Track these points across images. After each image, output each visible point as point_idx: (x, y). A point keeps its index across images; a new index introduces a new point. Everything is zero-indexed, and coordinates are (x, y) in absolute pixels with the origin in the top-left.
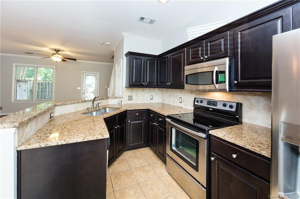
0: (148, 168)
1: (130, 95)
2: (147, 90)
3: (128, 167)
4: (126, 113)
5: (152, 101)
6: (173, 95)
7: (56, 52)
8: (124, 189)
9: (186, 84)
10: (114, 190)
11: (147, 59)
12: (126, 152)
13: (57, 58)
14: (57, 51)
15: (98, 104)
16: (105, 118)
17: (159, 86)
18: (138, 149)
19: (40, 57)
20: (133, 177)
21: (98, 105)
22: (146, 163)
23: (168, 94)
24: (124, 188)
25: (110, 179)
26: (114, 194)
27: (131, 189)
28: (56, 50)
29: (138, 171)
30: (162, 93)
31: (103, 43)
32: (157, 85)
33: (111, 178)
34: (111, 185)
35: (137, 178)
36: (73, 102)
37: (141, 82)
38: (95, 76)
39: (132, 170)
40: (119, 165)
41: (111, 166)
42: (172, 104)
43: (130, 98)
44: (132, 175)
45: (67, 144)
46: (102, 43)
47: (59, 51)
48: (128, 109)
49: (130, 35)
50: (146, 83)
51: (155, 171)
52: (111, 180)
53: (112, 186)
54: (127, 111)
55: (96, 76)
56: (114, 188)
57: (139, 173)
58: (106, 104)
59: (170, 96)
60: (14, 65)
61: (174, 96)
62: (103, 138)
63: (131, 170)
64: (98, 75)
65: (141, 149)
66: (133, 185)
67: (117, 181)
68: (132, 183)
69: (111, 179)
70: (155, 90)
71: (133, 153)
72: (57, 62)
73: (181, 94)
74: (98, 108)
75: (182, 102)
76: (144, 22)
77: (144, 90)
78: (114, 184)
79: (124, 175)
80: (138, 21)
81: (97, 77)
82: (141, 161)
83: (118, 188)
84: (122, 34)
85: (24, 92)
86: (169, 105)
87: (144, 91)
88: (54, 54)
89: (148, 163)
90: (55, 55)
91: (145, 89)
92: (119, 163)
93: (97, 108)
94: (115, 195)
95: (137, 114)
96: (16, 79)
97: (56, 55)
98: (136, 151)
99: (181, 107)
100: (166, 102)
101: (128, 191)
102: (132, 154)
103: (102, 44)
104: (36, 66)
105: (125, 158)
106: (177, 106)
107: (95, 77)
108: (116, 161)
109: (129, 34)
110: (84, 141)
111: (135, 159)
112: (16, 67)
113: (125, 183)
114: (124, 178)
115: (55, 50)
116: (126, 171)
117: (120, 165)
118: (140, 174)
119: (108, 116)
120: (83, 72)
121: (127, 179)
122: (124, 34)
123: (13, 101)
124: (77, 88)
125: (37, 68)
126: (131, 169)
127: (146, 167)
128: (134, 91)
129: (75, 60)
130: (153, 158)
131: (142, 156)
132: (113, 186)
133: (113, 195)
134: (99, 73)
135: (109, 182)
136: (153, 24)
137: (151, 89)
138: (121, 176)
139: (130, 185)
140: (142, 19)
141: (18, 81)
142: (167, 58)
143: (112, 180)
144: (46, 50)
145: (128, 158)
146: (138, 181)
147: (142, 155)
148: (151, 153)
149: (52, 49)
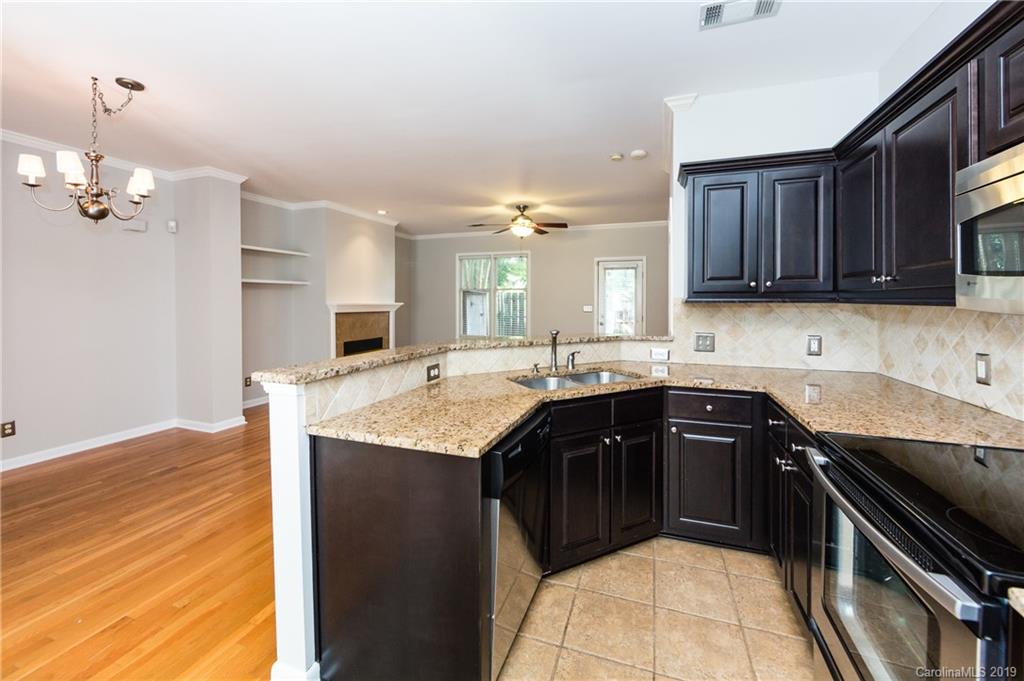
0: (724, 640)
1: (704, 330)
2: (790, 311)
3: (647, 598)
4: (662, 394)
5: (815, 363)
6: (937, 340)
7: (520, 213)
8: (593, 660)
9: (963, 272)
10: (565, 645)
11: (774, 178)
12: (665, 542)
13: (523, 229)
14: (523, 208)
15: (573, 354)
16: (555, 399)
17: (842, 291)
18: (722, 550)
19: (489, 233)
20: (646, 638)
21: (571, 357)
22: (730, 619)
23: (911, 333)
24: (599, 658)
25: (570, 605)
26: (558, 656)
27: (616, 674)
28: (519, 208)
29: (679, 628)
30: (882, 329)
31: (622, 156)
32: (835, 289)
33: (573, 602)
34: (564, 624)
35: (657, 652)
36: (494, 344)
37: (741, 277)
38: (632, 268)
39: (655, 613)
40: (620, 575)
41: (592, 566)
42: (930, 385)
43: (707, 344)
44: (646, 629)
45: (381, 446)
46: (619, 157)
47: (525, 208)
48: (667, 384)
49: (696, 98)
50: (768, 284)
51: (755, 668)
52: (571, 610)
53: (566, 628)
54: (665, 390)
55: (635, 269)
56: (567, 637)
57: (676, 636)
58: (609, 359)
59: (920, 341)
60: (457, 255)
61: (941, 343)
62: (462, 454)
63: (652, 613)
64: (642, 265)
65: (733, 552)
66: (634, 667)
67: (587, 620)
68: (632, 658)
69: (573, 605)
70: (834, 310)
71: (694, 555)
72: (522, 238)
73: (989, 335)
74: (573, 367)
75: (992, 382)
76: (725, 25)
77: (771, 311)
78: (573, 626)
79: (619, 613)
80: (702, 29)
81: (640, 270)
82: (709, 598)
83: (579, 645)
84: (666, 105)
85: (481, 317)
86: (918, 392)
87: (772, 315)
88: (516, 218)
89: (739, 621)
90: (518, 221)
91: (777, 310)
92: (622, 568)
93: (570, 367)
94: (557, 661)
95: (709, 408)
96: (461, 289)
98: (708, 552)
99: (987, 411)
100: (902, 373)
101: (602, 673)
102: (688, 557)
103: (619, 160)
104: (492, 253)
105: (654, 560)
106: (963, 402)
107: (633, 271)
108: (617, 556)
109: (695, 94)
110: (416, 448)
111: (689, 579)
112: (461, 260)
113: (610, 643)
114: (613, 622)
115: (517, 207)
116: (633, 605)
117: (624, 574)
118: (679, 642)
119: (567, 397)
120: (597, 259)
121: (620, 635)
122: (671, 102)
124: (582, 308)
125: (495, 259)
126: (654, 606)
127: (718, 632)
128: (720, 315)
129: (565, 226)
130: (772, 610)
131: (726, 582)
132: (568, 629)
133: (555, 657)
134: (644, 259)
135: (563, 612)
136: (776, 12)
137: (813, 310)
138: (607, 612)
139: (623, 659)
140: (713, 14)
141: (467, 292)
142: (874, 148)
143: (575, 610)
144: (500, 210)
145: (662, 562)
146: (657, 663)
147: (727, 575)
148: (774, 587)
149: (510, 206)
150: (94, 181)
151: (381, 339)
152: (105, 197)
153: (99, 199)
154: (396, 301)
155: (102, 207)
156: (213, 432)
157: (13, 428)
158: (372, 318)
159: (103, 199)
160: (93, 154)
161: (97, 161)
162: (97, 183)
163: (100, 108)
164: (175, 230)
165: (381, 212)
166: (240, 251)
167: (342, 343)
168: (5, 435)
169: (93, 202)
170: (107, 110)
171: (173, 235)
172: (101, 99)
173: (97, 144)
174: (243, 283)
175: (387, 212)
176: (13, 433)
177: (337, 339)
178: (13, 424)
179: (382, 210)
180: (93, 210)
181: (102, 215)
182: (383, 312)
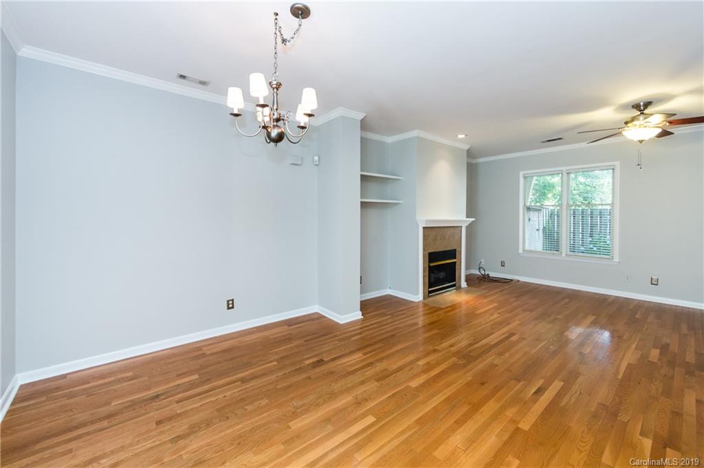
7: (637, 113)
14: (642, 107)
28: (636, 106)
47: (648, 104)
72: (641, 142)
85: (537, 232)
88: (633, 119)
90: (635, 123)
96: (525, 205)
97: (638, 120)
104: (564, 169)
115: (633, 107)
123: (521, 251)
125: (568, 173)
141: (529, 209)
150: (275, 108)
151: (455, 250)
152: (282, 121)
153: (279, 124)
154: (467, 217)
155: (280, 130)
156: (341, 323)
157: (233, 304)
158: (449, 232)
159: (281, 123)
160: (275, 82)
161: (277, 89)
162: (277, 110)
163: (279, 40)
164: (317, 163)
165: (461, 136)
166: (360, 176)
167: (427, 253)
168: (229, 308)
169: (274, 126)
170: (284, 41)
171: (316, 167)
172: (280, 31)
173: (277, 74)
174: (361, 202)
175: (466, 135)
176: (233, 307)
177: (424, 250)
178: (233, 300)
179: (461, 134)
180: (274, 133)
181: (280, 137)
182: (456, 227)
